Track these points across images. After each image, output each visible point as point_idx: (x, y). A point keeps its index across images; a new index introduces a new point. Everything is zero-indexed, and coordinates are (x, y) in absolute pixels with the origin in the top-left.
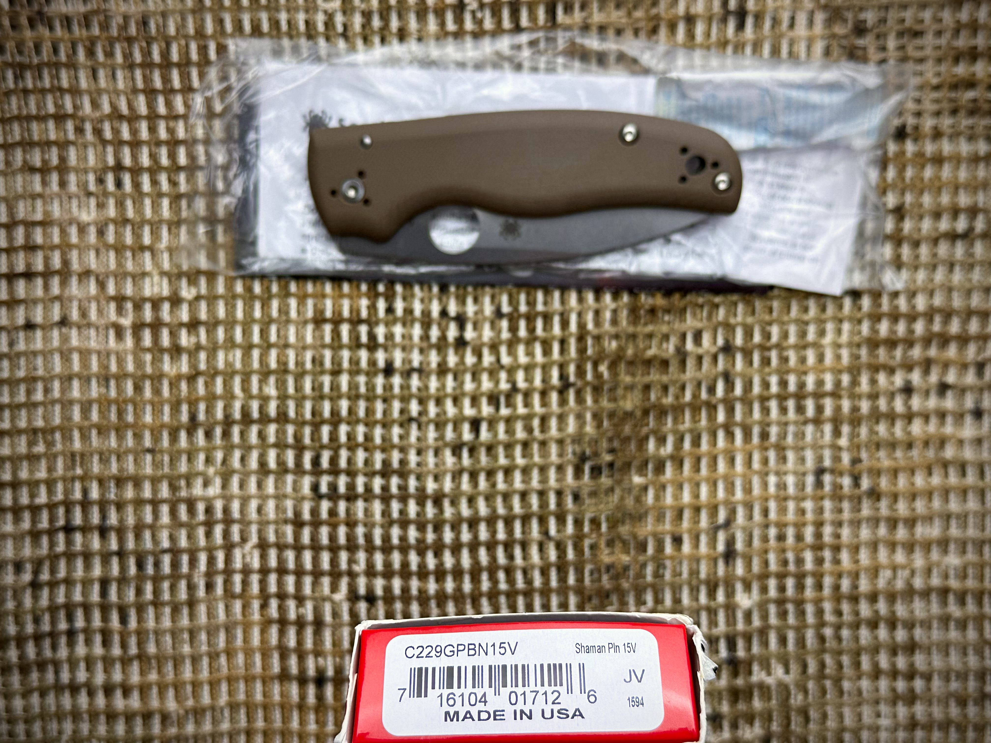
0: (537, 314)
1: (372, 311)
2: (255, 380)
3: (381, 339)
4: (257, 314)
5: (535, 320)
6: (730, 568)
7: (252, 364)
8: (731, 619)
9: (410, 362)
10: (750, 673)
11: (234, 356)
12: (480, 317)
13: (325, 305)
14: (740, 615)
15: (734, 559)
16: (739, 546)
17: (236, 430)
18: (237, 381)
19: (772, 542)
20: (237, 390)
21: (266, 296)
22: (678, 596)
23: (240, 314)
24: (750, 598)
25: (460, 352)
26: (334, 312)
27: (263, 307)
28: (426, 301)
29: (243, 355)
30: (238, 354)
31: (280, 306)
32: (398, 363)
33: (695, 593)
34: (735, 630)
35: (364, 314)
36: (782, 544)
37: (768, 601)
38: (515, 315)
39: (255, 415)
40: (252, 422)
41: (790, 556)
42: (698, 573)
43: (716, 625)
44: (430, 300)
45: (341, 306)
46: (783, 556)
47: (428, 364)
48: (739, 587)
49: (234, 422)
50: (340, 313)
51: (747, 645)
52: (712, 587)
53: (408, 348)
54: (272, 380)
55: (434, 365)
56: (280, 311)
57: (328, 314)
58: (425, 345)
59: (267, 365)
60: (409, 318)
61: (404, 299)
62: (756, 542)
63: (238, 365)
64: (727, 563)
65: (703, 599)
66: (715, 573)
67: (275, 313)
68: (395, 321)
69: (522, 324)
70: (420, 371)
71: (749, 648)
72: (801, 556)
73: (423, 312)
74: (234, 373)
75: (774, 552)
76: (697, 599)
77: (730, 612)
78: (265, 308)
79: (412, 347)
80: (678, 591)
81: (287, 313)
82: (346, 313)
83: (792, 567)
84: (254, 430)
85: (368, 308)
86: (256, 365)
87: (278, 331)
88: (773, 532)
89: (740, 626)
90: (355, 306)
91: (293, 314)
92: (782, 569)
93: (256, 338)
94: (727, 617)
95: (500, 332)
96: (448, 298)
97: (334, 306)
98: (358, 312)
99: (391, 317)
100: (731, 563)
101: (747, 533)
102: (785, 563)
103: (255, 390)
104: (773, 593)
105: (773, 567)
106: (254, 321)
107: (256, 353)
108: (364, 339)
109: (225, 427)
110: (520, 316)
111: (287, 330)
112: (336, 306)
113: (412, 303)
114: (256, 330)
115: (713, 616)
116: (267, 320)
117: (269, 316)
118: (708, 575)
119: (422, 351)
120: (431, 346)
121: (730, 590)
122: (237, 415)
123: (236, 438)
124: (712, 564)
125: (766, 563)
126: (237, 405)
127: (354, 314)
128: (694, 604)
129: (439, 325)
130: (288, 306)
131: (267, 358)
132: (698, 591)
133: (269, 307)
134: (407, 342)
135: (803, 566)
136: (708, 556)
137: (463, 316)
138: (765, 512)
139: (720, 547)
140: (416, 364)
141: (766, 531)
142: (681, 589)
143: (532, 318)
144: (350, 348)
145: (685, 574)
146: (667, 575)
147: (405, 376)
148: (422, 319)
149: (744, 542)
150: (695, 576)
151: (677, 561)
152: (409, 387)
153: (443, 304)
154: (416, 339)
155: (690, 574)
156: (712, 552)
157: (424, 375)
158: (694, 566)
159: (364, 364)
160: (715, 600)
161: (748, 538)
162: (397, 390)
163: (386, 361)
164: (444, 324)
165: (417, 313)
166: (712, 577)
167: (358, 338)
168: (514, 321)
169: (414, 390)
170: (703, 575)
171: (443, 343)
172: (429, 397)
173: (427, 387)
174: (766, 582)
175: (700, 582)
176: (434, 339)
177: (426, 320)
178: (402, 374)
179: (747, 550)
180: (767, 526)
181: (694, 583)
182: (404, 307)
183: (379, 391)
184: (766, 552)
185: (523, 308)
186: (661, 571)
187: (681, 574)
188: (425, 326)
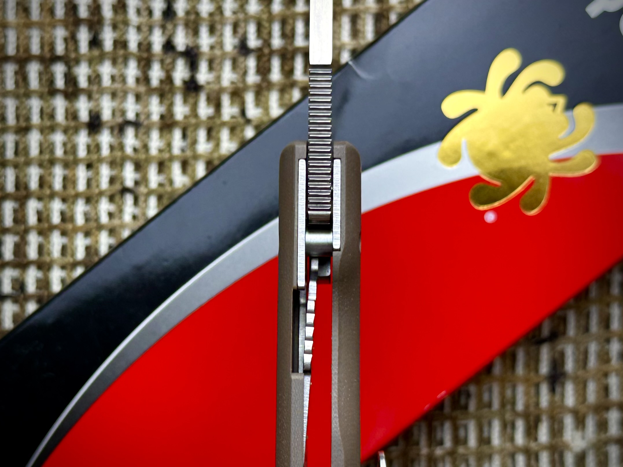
0: (296, 51)
1: (71, 44)
3: (83, 83)
5: (293, 58)
6: (557, 398)
9: (123, 113)
12: (217, 52)
13: (5, 37)
14: (569, 460)
15: (563, 385)
16: (570, 366)
19: (615, 362)
22: (486, 434)
24: (583, 438)
25: (191, 100)
26: (18, 47)
28: (145, 29)
32: (106, 115)
33: (509, 430)
35: (60, 49)
37: (607, 442)
38: (266, 51)
42: (513, 403)
44: (151, 29)
45: (28, 38)
47: (148, 115)
48: (569, 421)
50: (27, 48)
52: (532, 423)
53: (120, 94)
55: (155, 117)
57: (11, 50)
58: (142, 89)
60: (121, 52)
61: (115, 27)
62: (592, 362)
64: (552, 390)
65: (520, 438)
66: (537, 404)
68: (102, 58)
69: (276, 64)
70: (136, 124)
73: (140, 45)
75: (617, 375)
76: (512, 439)
77: (556, 456)
79: (125, 93)
80: (486, 429)
82: (35, 48)
85: (66, 40)
88: (615, 347)
90: (47, 36)
94: (553, 462)
95: (245, 74)
96: (175, 26)
97: (18, 38)
98: (52, 46)
99: (96, 52)
100: (558, 389)
101: (582, 349)
104: (614, 429)
105: (615, 394)
108: (60, 83)
110: (272, 53)
112: (22, 37)
113: (125, 32)
115: (533, 462)
118: (527, 406)
119: (138, 98)
120: (151, 91)
121: (556, 426)
124: (533, 391)
125: (606, 389)
127: (47, 49)
128: (508, 445)
129: (162, 62)
132: (513, 426)
134: (118, 86)
136: (526, 381)
137: (195, 50)
138: (606, 322)
139: (544, 369)
140: (131, 116)
141: (607, 347)
142: (490, 424)
143: (289, 56)
144: (41, 96)
145: (496, 405)
146: (472, 406)
147: (116, 132)
148: (138, 54)
149: (576, 361)
150: (509, 407)
151: (485, 387)
152: (122, 147)
153: (168, 33)
154: (131, 81)
155: (503, 405)
156: (532, 374)
157: (142, 130)
158: (509, 393)
159: (60, 117)
160: (536, 439)
161: (581, 357)
162: (105, 152)
163: (90, 112)
164: (168, 60)
165: (133, 46)
166: (532, 409)
167: (51, 82)
168: (265, 59)
169: (129, 150)
170: (520, 406)
171: (167, 88)
172: (148, 160)
173: (146, 147)
174: (605, 416)
175: (517, 414)
176: (155, 82)
177: (145, 55)
178: (112, 129)
179: (580, 373)
180: (608, 341)
181: (508, 416)
182: (114, 38)
183: (82, 153)
184: (606, 375)
185: (277, 42)
186: (463, 401)
187: (490, 405)
188: (143, 63)
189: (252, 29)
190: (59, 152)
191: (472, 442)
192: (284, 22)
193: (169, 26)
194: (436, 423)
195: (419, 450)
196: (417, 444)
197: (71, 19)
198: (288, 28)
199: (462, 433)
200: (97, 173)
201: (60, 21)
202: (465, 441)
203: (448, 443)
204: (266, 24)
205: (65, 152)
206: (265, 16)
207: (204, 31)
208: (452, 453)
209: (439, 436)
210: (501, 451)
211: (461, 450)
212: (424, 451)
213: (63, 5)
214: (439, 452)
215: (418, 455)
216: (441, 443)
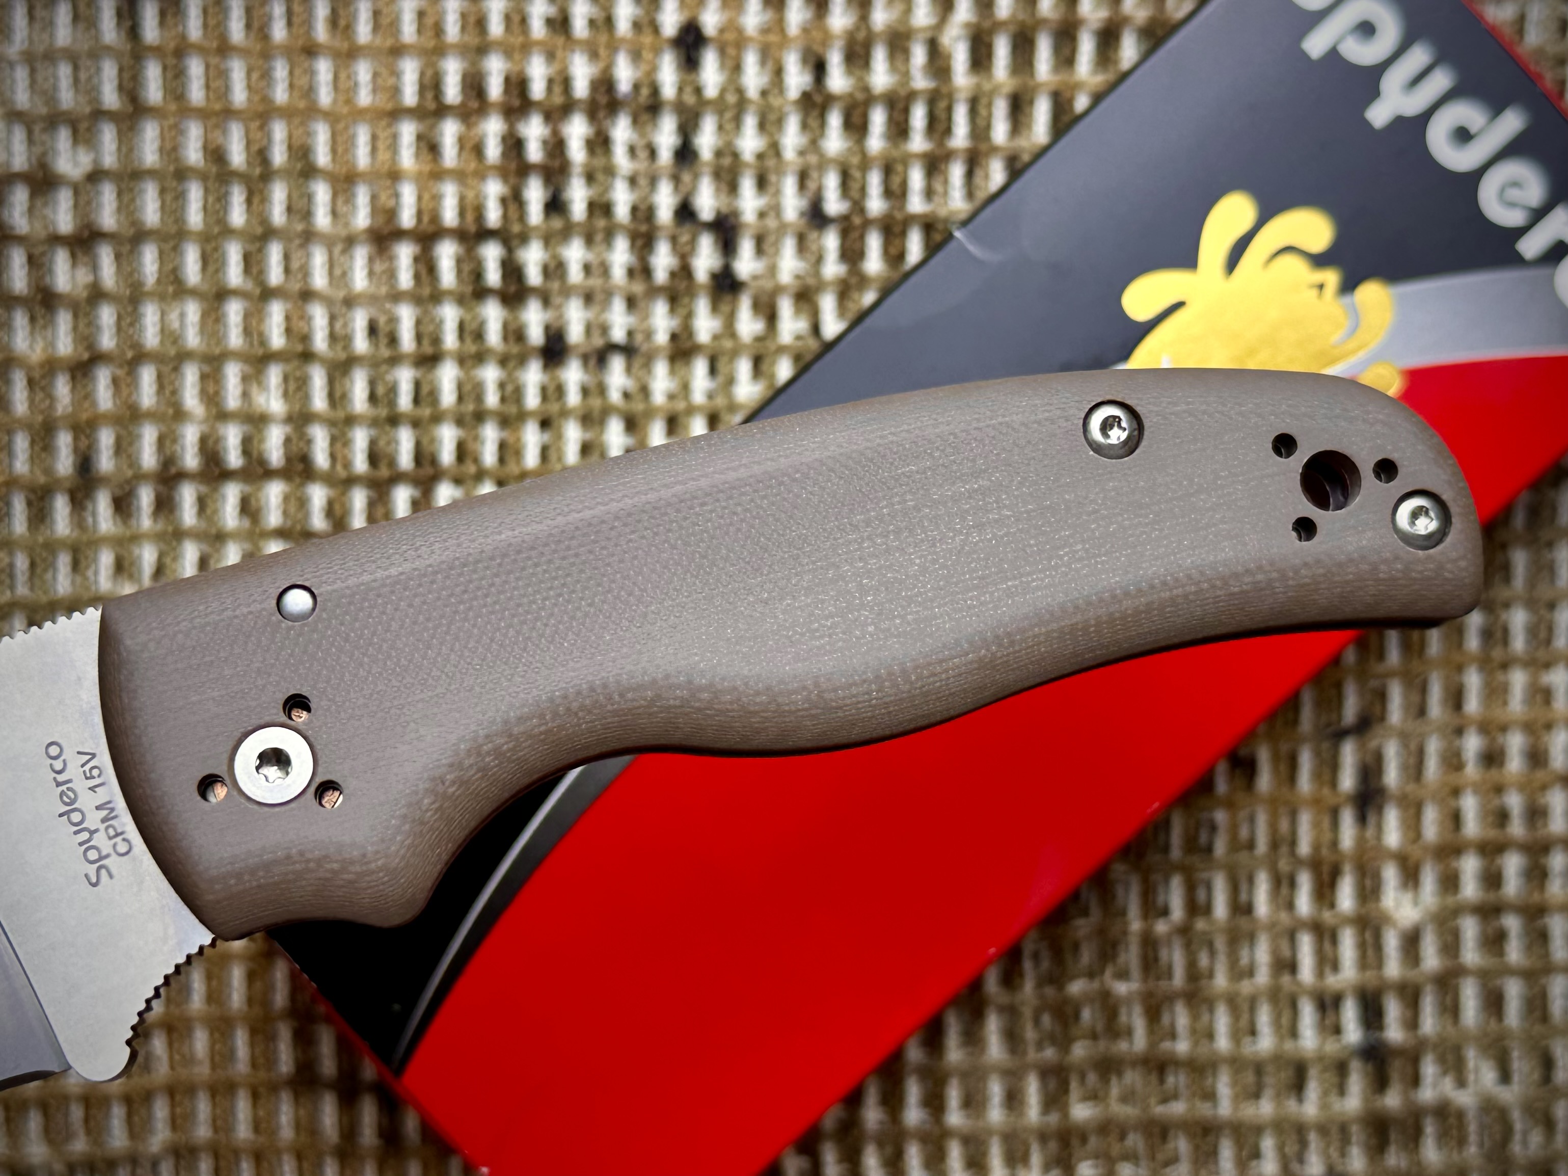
0: (909, 220)
1: (512, 208)
2: (233, 373)
3: (534, 276)
4: (237, 216)
5: (903, 234)
6: (1370, 832)
7: (225, 336)
8: (1370, 952)
9: (605, 329)
10: (1415, 1081)
11: (182, 316)
12: (771, 223)
13: (397, 195)
14: (1392, 942)
15: (1380, 811)
16: (1392, 776)
17: (188, 495)
18: (191, 375)
19: (1472, 770)
20: (191, 399)
21: (258, 171)
22: (1243, 897)
23: (195, 217)
24: (1416, 903)
25: (725, 308)
26: (419, 214)
27: (249, 201)
28: (643, 182)
29: (204, 316)
30: (193, 311)
31: (290, 197)
32: (575, 333)
33: (1285, 890)
34: (1381, 978)
35: (493, 216)
36: (1494, 773)
37: (1457, 911)
38: (857, 221)
39: (234, 459)
40: (226, 475)
41: (1514, 802)
42: (1293, 843)
43: (1335, 966)
44: (653, 181)
45: (437, 198)
46: (1496, 802)
47: (649, 334)
48: (1390, 874)
49: (182, 476)
50: (435, 218)
51: (1409, 1014)
52: (1326, 877)
53: (599, 297)
54: (274, 375)
55: (662, 338)
56: (289, 209)
57: (407, 218)
58: (638, 288)
59: (263, 341)
60: (601, 223)
61: (590, 178)
62: (1432, 767)
63: (193, 339)
64: (1362, 819)
65: (1304, 903)
66: (1335, 843)
67: (278, 215)
68: (566, 233)
69: (874, 243)
70: (628, 350)
71: (1412, 1022)
72: (1542, 801)
73: (634, 210)
74: (183, 356)
75: (1476, 792)
76: (1290, 906)
77: (1368, 935)
78: (256, 200)
79: (608, 294)
80: (1244, 887)
81: (307, 215)
82: (450, 216)
83: (1517, 829)
84: (232, 493)
85: (504, 201)
86: (235, 339)
87: (287, 257)
88: (1472, 744)
89: (1393, 968)
90: (470, 195)
91: (322, 219)
92: (1492, 834)
93: (234, 275)
94: (1362, 946)
95: (819, 260)
96: (696, 177)
97: (420, 198)
98: (479, 212)
99: (557, 223)
100: (1372, 819)
101: (1413, 746)
102: (1502, 817)
103: (232, 400)
104: (1470, 889)
105: (1472, 827)
106: (227, 232)
107: (234, 311)
108: (493, 276)
109: (161, 488)
110: (867, 223)
111: (308, 256)
112: (426, 196)
113: (608, 188)
114: (234, 254)
115: (1327, 946)
116: (259, 230)
117: (265, 222)
118: (1316, 847)
119: (631, 303)
120: (653, 291)
121: (1368, 882)
122: (191, 460)
123: (188, 515)
124: (1327, 819)
125: (1456, 819)
126: (191, 435)
127: (470, 217)
128: (1284, 917)
129: (674, 240)
130: (310, 197)
131: (261, 320)
132: (1293, 884)
133: (265, 200)
134: (595, 282)
135: (1545, 825)
136: (1316, 802)
137: (732, 220)
138: (1456, 698)
139: (1348, 781)
140: (618, 335)
141: (1457, 743)
142: (1251, 880)
143: (897, 229)
144: (461, 300)
145: (1262, 845)
146: (1220, 847)
147: (592, 362)
148: (632, 226)
149: (1404, 768)
150: (1284, 849)
151: (1243, 814)
152: (602, 389)
153: (684, 189)
154: (618, 273)
155: (1274, 845)
156: (1326, 791)
157: (638, 362)
158: (1284, 825)
159: (494, 336)
160: (1332, 905)
161: (1412, 761)
162: (573, 398)
163: (547, 328)
164: (685, 238)
165: (622, 213)
166: (1325, 852)
167: (478, 275)
168: (855, 235)
169: (615, 396)
170: (1304, 848)
171: (683, 285)
172: (650, 413)
173: (645, 391)
174: (1454, 864)
175: (1298, 862)
176: (661, 275)
177: (643, 228)
178: (585, 359)
179: (1410, 788)
180: (1459, 732)
181: (1284, 865)
182: (590, 198)
183: (532, 400)
184: (1456, 792)
185: (876, 205)
186: (1203, 838)
187: (1251, 845)
188: (639, 243)
189: (831, 182)
190: (492, 399)
191: (1221, 909)
192: (888, 170)
193: (686, 177)
194: (1157, 877)
195: (1126, 924)
196: (1123, 913)
197: (513, 166)
198: (896, 180)
199: (1201, 895)
200: (559, 437)
201: (494, 167)
202: (1208, 910)
203: (1177, 912)
204: (857, 174)
205: (503, 399)
206: (855, 160)
207: (747, 186)
208: (1185, 931)
209: (1160, 900)
210: (1272, 926)
211: (1200, 925)
212: (1136, 925)
213: (499, 139)
214: (1161, 927)
215: (1125, 933)
216: (1165, 912)
